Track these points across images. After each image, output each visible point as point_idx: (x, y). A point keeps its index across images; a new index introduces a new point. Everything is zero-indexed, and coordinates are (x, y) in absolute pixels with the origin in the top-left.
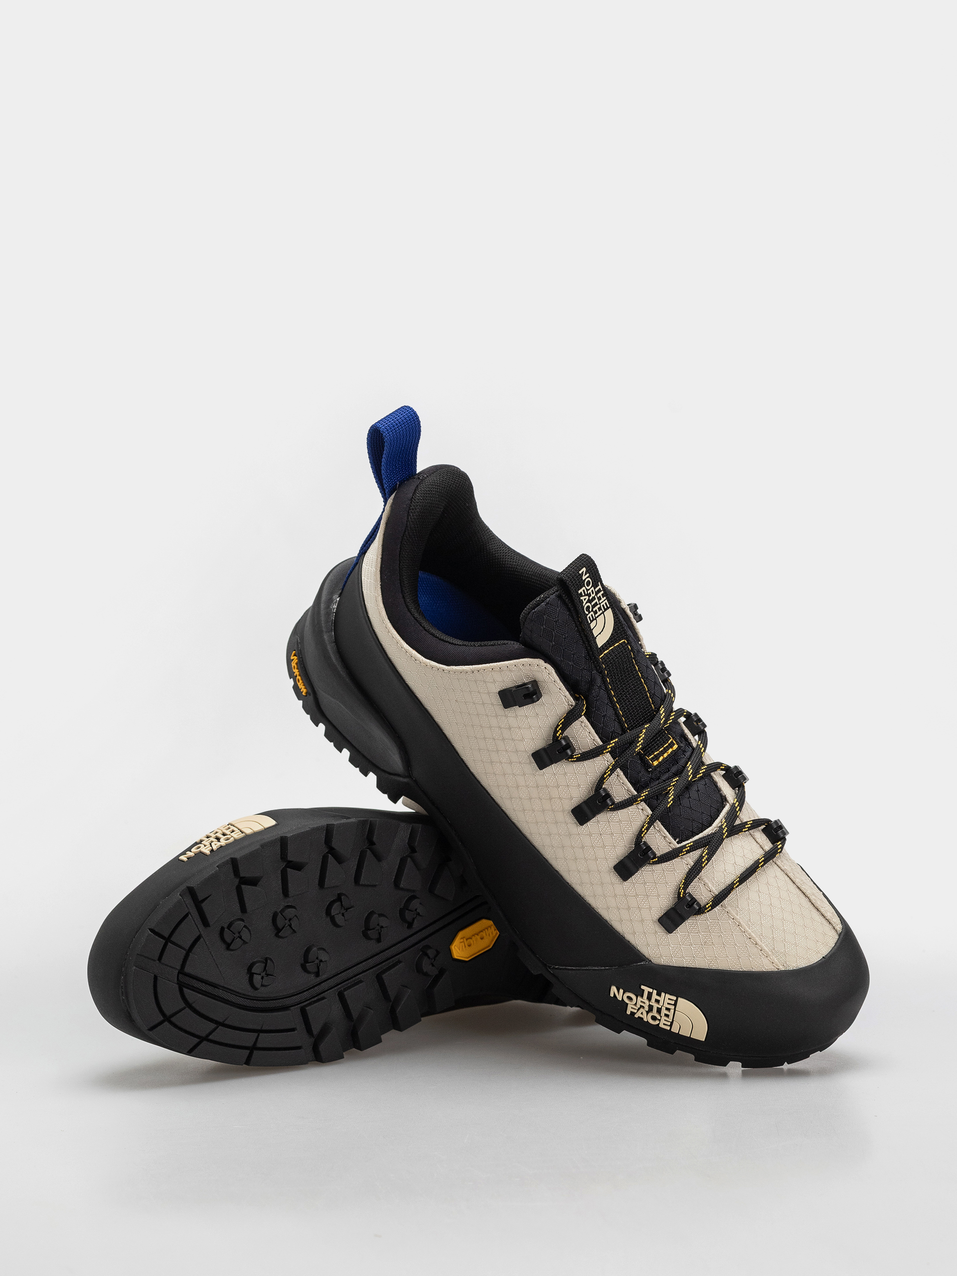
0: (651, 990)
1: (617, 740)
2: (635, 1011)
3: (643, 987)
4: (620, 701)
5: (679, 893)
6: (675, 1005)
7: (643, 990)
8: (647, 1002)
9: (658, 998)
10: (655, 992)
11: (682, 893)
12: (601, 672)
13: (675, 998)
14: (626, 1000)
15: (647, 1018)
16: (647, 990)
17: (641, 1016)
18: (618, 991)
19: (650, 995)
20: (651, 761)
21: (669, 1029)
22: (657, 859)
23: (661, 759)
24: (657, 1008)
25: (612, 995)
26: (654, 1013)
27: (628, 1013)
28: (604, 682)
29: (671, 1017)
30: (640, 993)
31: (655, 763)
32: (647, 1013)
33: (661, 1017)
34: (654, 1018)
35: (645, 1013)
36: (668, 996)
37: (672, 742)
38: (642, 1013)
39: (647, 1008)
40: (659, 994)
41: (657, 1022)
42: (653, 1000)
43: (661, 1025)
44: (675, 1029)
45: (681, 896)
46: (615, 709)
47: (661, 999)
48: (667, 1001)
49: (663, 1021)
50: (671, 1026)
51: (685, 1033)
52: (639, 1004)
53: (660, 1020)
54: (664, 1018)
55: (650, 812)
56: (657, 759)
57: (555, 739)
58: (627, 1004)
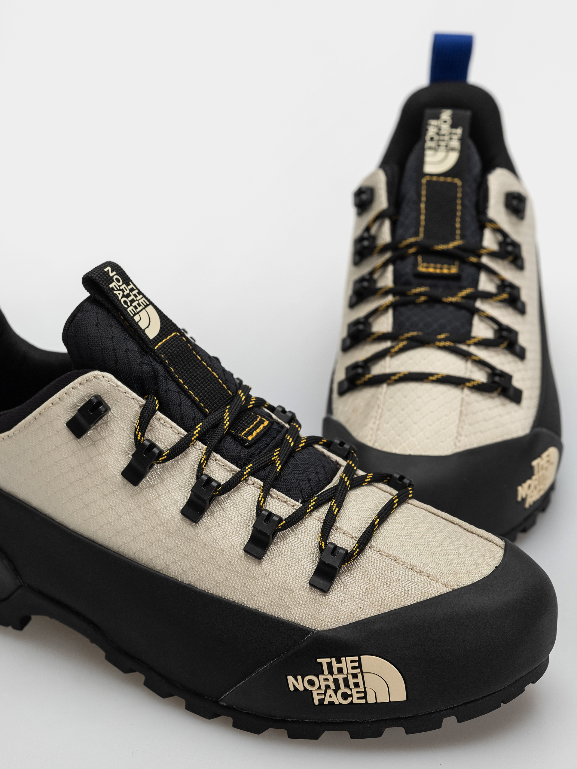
0: (329, 660)
1: (201, 424)
2: (323, 697)
3: (319, 660)
4: (192, 388)
5: (320, 547)
6: (360, 666)
7: (321, 663)
8: (330, 677)
9: (339, 665)
10: (334, 660)
11: (323, 545)
12: (162, 362)
13: (356, 658)
14: (309, 687)
15: (338, 700)
16: (324, 661)
17: (331, 700)
18: (297, 680)
19: (330, 665)
20: (245, 436)
21: (365, 702)
22: (284, 522)
23: (254, 434)
24: (343, 679)
25: (292, 689)
26: (343, 689)
27: (316, 703)
28: (169, 371)
29: (361, 685)
30: (318, 671)
31: (250, 438)
32: (336, 692)
33: (351, 690)
34: (345, 696)
35: (333, 695)
36: (349, 659)
37: (261, 419)
38: (330, 696)
39: (333, 687)
40: (338, 661)
41: (350, 700)
42: (335, 671)
43: (356, 701)
44: (371, 699)
45: (323, 547)
46: (189, 397)
47: (343, 665)
48: (350, 665)
49: (355, 695)
50: (365, 697)
51: (383, 699)
52: (323, 684)
53: (351, 695)
54: (355, 690)
55: (262, 483)
56: (251, 434)
57: (137, 443)
58: (311, 691)
